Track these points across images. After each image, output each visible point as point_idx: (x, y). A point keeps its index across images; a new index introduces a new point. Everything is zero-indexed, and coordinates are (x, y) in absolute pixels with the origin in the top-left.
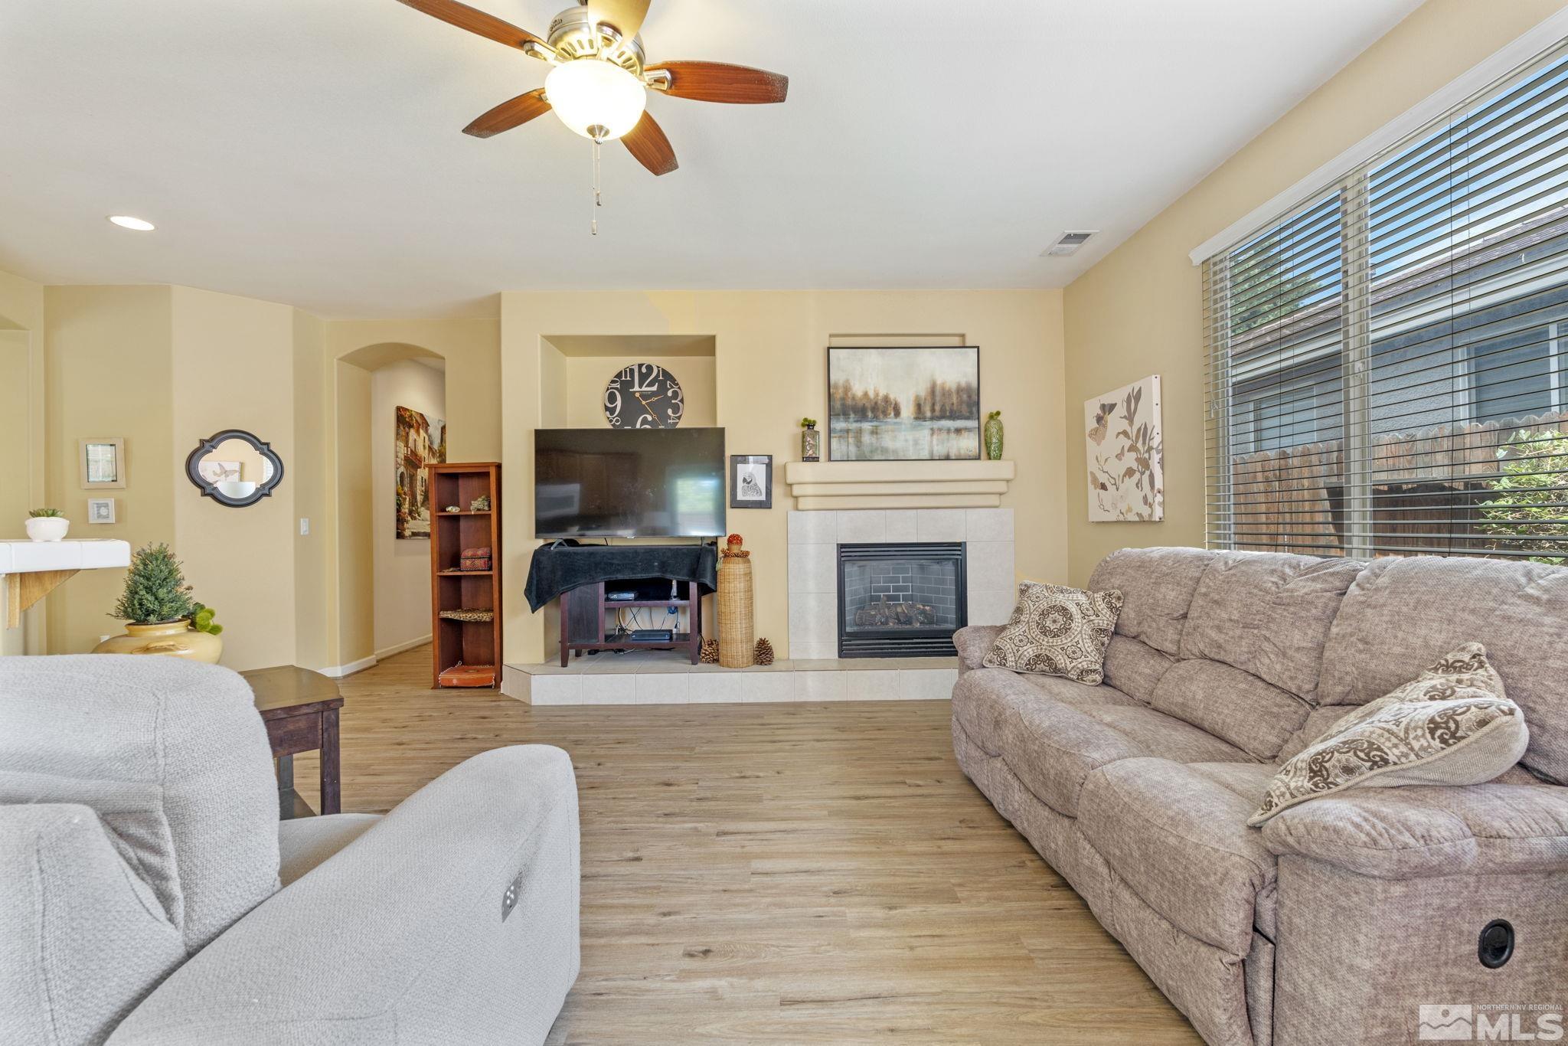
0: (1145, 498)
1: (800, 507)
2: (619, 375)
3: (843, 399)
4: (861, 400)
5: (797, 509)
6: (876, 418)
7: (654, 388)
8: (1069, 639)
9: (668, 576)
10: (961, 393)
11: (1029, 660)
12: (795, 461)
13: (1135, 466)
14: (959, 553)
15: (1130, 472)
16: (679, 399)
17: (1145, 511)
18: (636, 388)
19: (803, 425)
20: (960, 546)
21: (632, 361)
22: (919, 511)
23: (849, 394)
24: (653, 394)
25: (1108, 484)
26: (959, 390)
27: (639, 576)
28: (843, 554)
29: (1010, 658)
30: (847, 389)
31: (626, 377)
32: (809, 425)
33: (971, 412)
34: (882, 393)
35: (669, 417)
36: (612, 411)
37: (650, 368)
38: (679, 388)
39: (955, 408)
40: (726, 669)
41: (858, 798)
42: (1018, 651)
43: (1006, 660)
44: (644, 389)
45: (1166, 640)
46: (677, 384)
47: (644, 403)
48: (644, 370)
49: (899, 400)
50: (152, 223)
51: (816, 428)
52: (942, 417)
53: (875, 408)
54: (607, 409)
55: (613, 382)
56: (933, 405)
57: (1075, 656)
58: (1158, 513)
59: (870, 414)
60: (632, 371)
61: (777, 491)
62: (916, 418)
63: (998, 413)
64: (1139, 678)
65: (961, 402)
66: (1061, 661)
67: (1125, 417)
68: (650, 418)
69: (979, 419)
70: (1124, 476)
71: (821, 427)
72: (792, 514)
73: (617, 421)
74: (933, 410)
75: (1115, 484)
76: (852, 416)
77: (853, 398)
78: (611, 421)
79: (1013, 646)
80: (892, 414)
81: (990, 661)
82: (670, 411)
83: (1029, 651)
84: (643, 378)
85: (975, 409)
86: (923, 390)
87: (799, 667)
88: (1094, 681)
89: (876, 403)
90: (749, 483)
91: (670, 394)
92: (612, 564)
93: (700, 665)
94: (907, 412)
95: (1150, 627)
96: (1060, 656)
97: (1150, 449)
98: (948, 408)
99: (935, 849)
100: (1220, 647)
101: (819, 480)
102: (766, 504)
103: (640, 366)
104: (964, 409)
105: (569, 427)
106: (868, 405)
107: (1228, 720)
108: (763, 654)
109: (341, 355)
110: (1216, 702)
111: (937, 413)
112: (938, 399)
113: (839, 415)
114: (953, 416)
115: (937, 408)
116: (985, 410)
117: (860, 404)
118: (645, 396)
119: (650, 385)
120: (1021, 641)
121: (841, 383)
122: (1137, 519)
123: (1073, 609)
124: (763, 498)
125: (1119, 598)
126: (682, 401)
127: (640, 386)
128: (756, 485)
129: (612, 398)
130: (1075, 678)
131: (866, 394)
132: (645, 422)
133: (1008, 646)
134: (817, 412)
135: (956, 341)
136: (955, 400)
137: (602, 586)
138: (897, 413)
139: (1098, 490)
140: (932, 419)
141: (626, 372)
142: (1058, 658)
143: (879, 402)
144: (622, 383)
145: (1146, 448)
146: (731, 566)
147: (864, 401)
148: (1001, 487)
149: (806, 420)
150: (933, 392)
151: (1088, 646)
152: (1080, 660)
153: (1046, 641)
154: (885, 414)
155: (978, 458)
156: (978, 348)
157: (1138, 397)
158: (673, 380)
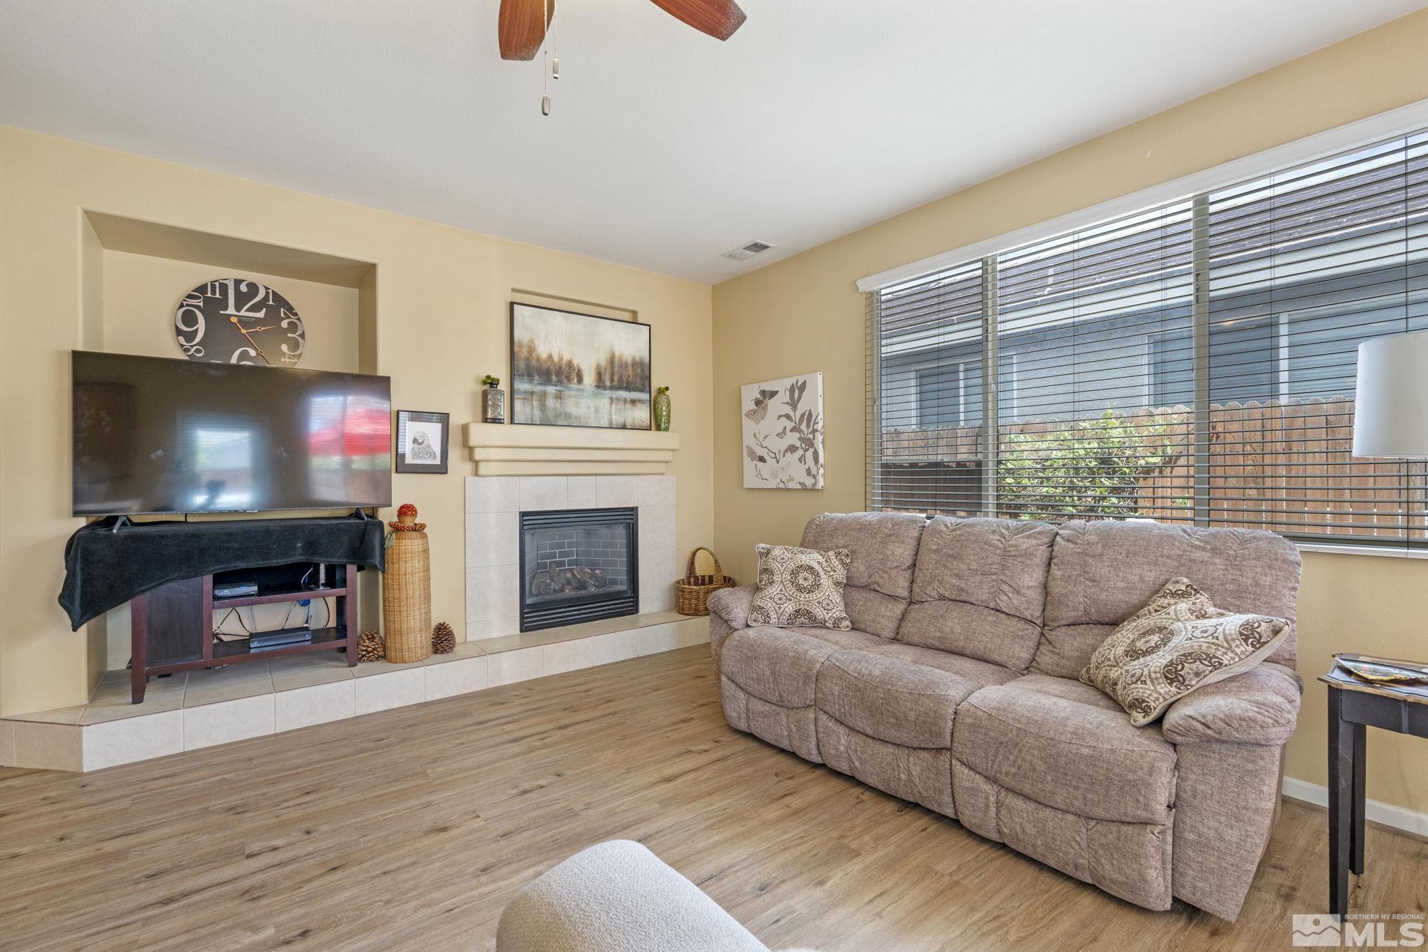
0: (809, 472)
1: (481, 472)
2: (202, 289)
3: (528, 359)
4: (545, 362)
5: (476, 474)
6: (560, 382)
7: (261, 314)
8: (822, 594)
9: (316, 559)
10: (636, 367)
11: (790, 616)
12: (477, 422)
13: (798, 444)
14: (631, 517)
15: (792, 449)
16: (299, 332)
17: (809, 481)
18: (231, 310)
19: (484, 383)
20: (633, 511)
21: (228, 274)
22: (598, 477)
23: (534, 354)
24: (258, 321)
25: (766, 457)
26: (634, 364)
27: (274, 562)
28: (525, 523)
29: (773, 615)
30: (532, 349)
31: (213, 292)
32: (491, 382)
33: (643, 385)
34: (566, 358)
35: (284, 354)
36: (190, 337)
37: (253, 288)
38: (299, 319)
39: (631, 379)
42: (780, 608)
43: (769, 617)
44: (243, 313)
45: (898, 587)
46: (296, 314)
47: (243, 331)
48: (243, 288)
49: (582, 367)
51: (499, 387)
52: (620, 388)
53: (559, 372)
54: (179, 332)
55: (190, 296)
56: (612, 375)
57: (830, 607)
58: (821, 483)
59: (554, 378)
60: (224, 288)
61: (454, 454)
62: (598, 387)
63: (667, 389)
64: (883, 620)
65: (636, 375)
66: (820, 613)
67: (788, 403)
68: (253, 353)
69: (650, 392)
70: (786, 451)
71: (503, 386)
72: (471, 480)
73: (198, 351)
74: (612, 380)
75: (776, 458)
76: (537, 378)
77: (538, 359)
78: (187, 350)
79: (774, 604)
80: (575, 380)
81: (755, 621)
82: (284, 347)
83: (789, 608)
84: (241, 300)
85: (647, 383)
86: (603, 361)
87: (484, 650)
88: (847, 627)
89: (560, 367)
90: (421, 444)
91: (284, 324)
92: (228, 549)
93: (360, 666)
94: (589, 379)
95: (881, 577)
96: (817, 609)
97: (814, 431)
98: (625, 380)
100: (962, 590)
101: (506, 443)
102: (442, 469)
103: (238, 282)
104: (639, 384)
105: (106, 351)
106: (552, 368)
107: (989, 646)
108: (442, 640)
111: (616, 383)
112: (616, 369)
113: (523, 375)
114: (629, 388)
115: (616, 378)
116: (656, 383)
117: (545, 366)
118: (245, 322)
119: (255, 308)
120: (780, 599)
121: (525, 341)
122: (800, 487)
123: (817, 567)
124: (437, 461)
125: (847, 556)
126: (302, 336)
127: (238, 308)
128: (429, 446)
129: (189, 318)
130: (832, 626)
131: (550, 357)
132: (244, 355)
133: (769, 605)
134: (500, 372)
135: (627, 316)
136: (630, 373)
137: (208, 580)
138: (580, 380)
139: (755, 462)
140: (611, 388)
141: (213, 287)
142: (816, 611)
143: (563, 366)
144: (206, 300)
145: (811, 429)
146: (408, 542)
147: (549, 364)
148: (667, 456)
149: (488, 377)
150: (612, 361)
151: (836, 598)
152: (834, 611)
153: (803, 597)
154: (569, 379)
155: (650, 430)
156: (650, 326)
157: (802, 387)
158: (290, 309)
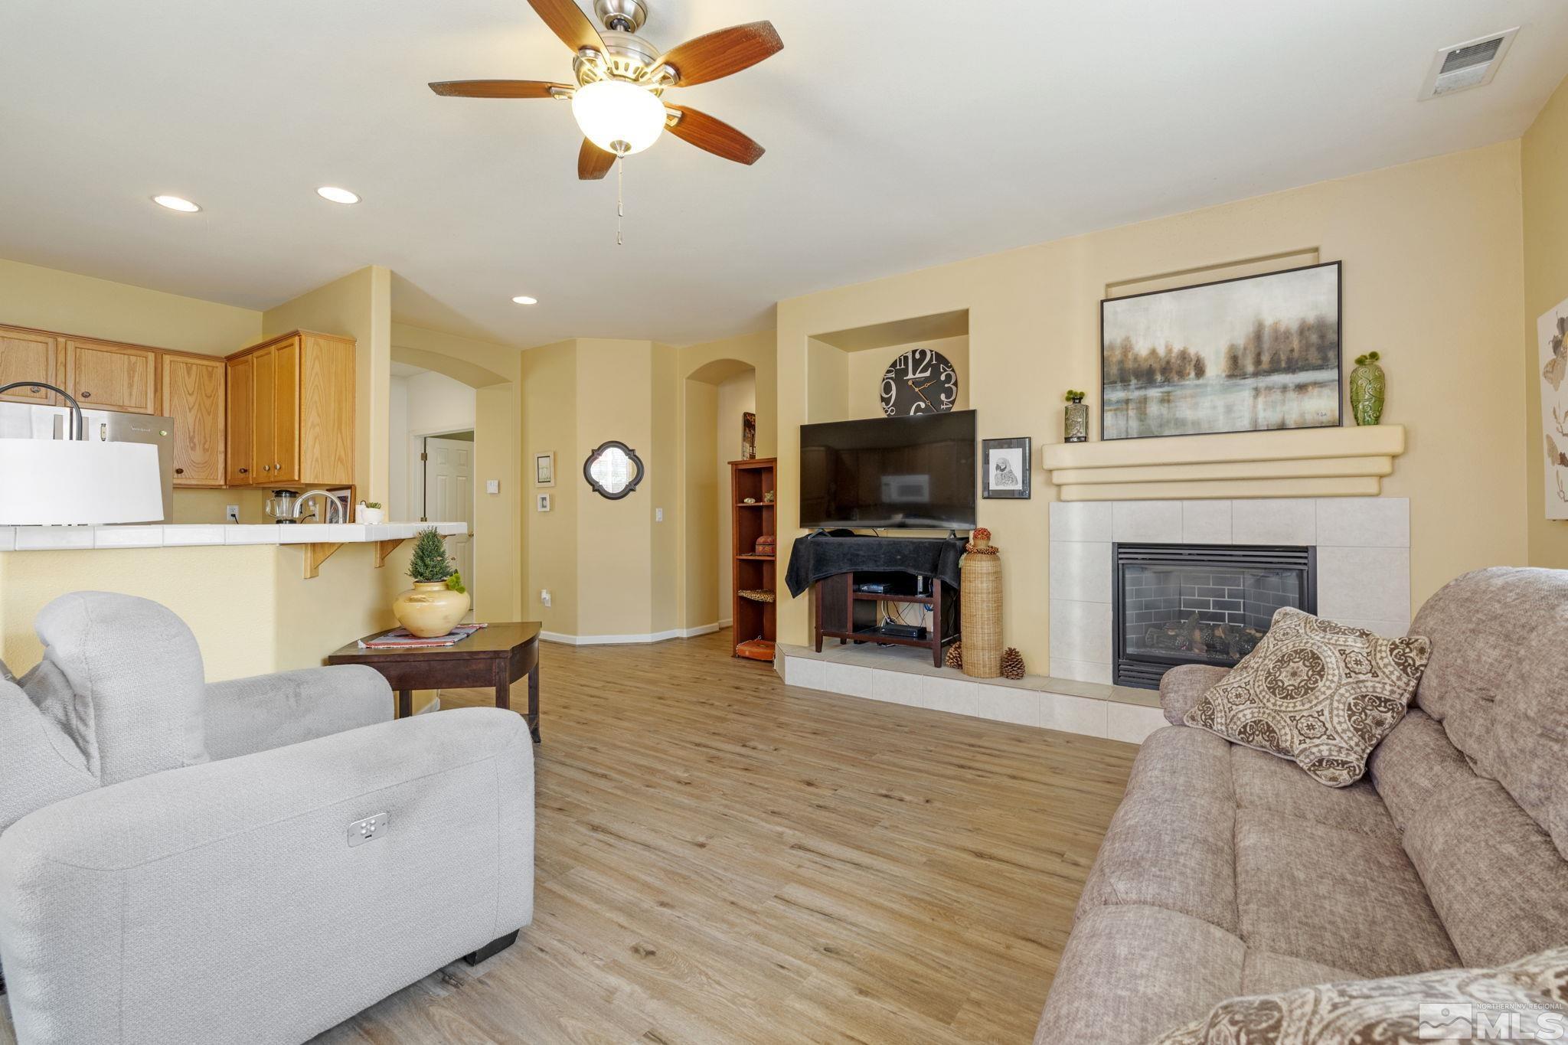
1: (1064, 496)
2: (894, 365)
3: (1121, 362)
4: (1146, 360)
5: (1059, 500)
6: (1167, 381)
7: (928, 374)
8: (1307, 706)
9: (911, 571)
10: (1307, 333)
11: (1245, 727)
12: (1059, 443)
14: (1305, 561)
16: (953, 381)
18: (910, 376)
19: (1068, 399)
20: (1305, 550)
21: (906, 348)
22: (1234, 501)
23: (1130, 356)
24: (927, 379)
26: (1304, 330)
27: (881, 569)
28: (1120, 556)
29: (1219, 719)
30: (1126, 349)
31: (900, 366)
32: (1075, 398)
33: (1325, 359)
34: (1177, 348)
35: (942, 402)
36: (886, 401)
37: (923, 353)
38: (953, 370)
39: (1296, 355)
40: (968, 678)
41: (980, 855)
42: (1230, 710)
43: (1213, 720)
44: (918, 375)
46: (951, 366)
47: (917, 390)
48: (917, 356)
49: (1203, 355)
50: (535, 298)
51: (1084, 402)
52: (1275, 369)
53: (1166, 369)
54: (883, 399)
55: (889, 372)
56: (1259, 355)
57: (1311, 733)
59: (1159, 378)
60: (906, 358)
61: (1037, 480)
62: (1230, 376)
63: (1374, 356)
64: (1407, 791)
65: (1307, 347)
66: (1288, 736)
68: (923, 405)
69: (1339, 367)
71: (1092, 400)
72: (1055, 506)
73: (892, 411)
74: (1258, 362)
76: (1134, 382)
77: (1136, 359)
78: (886, 411)
79: (1225, 701)
80: (1193, 374)
81: (1193, 718)
82: (943, 397)
83: (1247, 714)
84: (917, 363)
85: (1332, 354)
86: (1240, 336)
88: (1334, 779)
89: (1168, 362)
90: (1003, 470)
91: (943, 378)
92: (858, 555)
94: (1216, 368)
95: (1452, 707)
96: (1287, 730)
98: (1283, 357)
99: (1001, 949)
101: (1079, 464)
102: (1023, 495)
103: (914, 352)
104: (1313, 356)
105: (850, 419)
106: (1156, 366)
108: (1011, 666)
109: (687, 375)
110: (1452, 865)
111: (1265, 366)
112: (1266, 345)
113: (1116, 383)
114: (1292, 368)
115: (1266, 358)
116: (1352, 351)
117: (1145, 366)
118: (916, 383)
119: (924, 370)
120: (1238, 696)
121: (1119, 342)
123: (1331, 660)
124: (1019, 487)
125: (1422, 651)
126: (956, 384)
127: (914, 374)
128: (1011, 472)
129: (887, 388)
130: (1305, 768)
131: (1153, 352)
132: (918, 409)
133: (1219, 701)
134: (1088, 383)
135: (1307, 259)
136: (1296, 344)
137: (850, 578)
138: (1200, 371)
139: (1556, 466)
140: (1256, 374)
141: (900, 360)
142: (1283, 732)
143: (1173, 360)
144: (897, 372)
147: (1151, 362)
148: (1384, 466)
149: (1070, 392)
150: (1258, 337)
151: (1340, 722)
152: (1317, 741)
153: (1272, 702)
154: (1181, 374)
155: (1339, 424)
156: (1339, 263)
158: (946, 362)
